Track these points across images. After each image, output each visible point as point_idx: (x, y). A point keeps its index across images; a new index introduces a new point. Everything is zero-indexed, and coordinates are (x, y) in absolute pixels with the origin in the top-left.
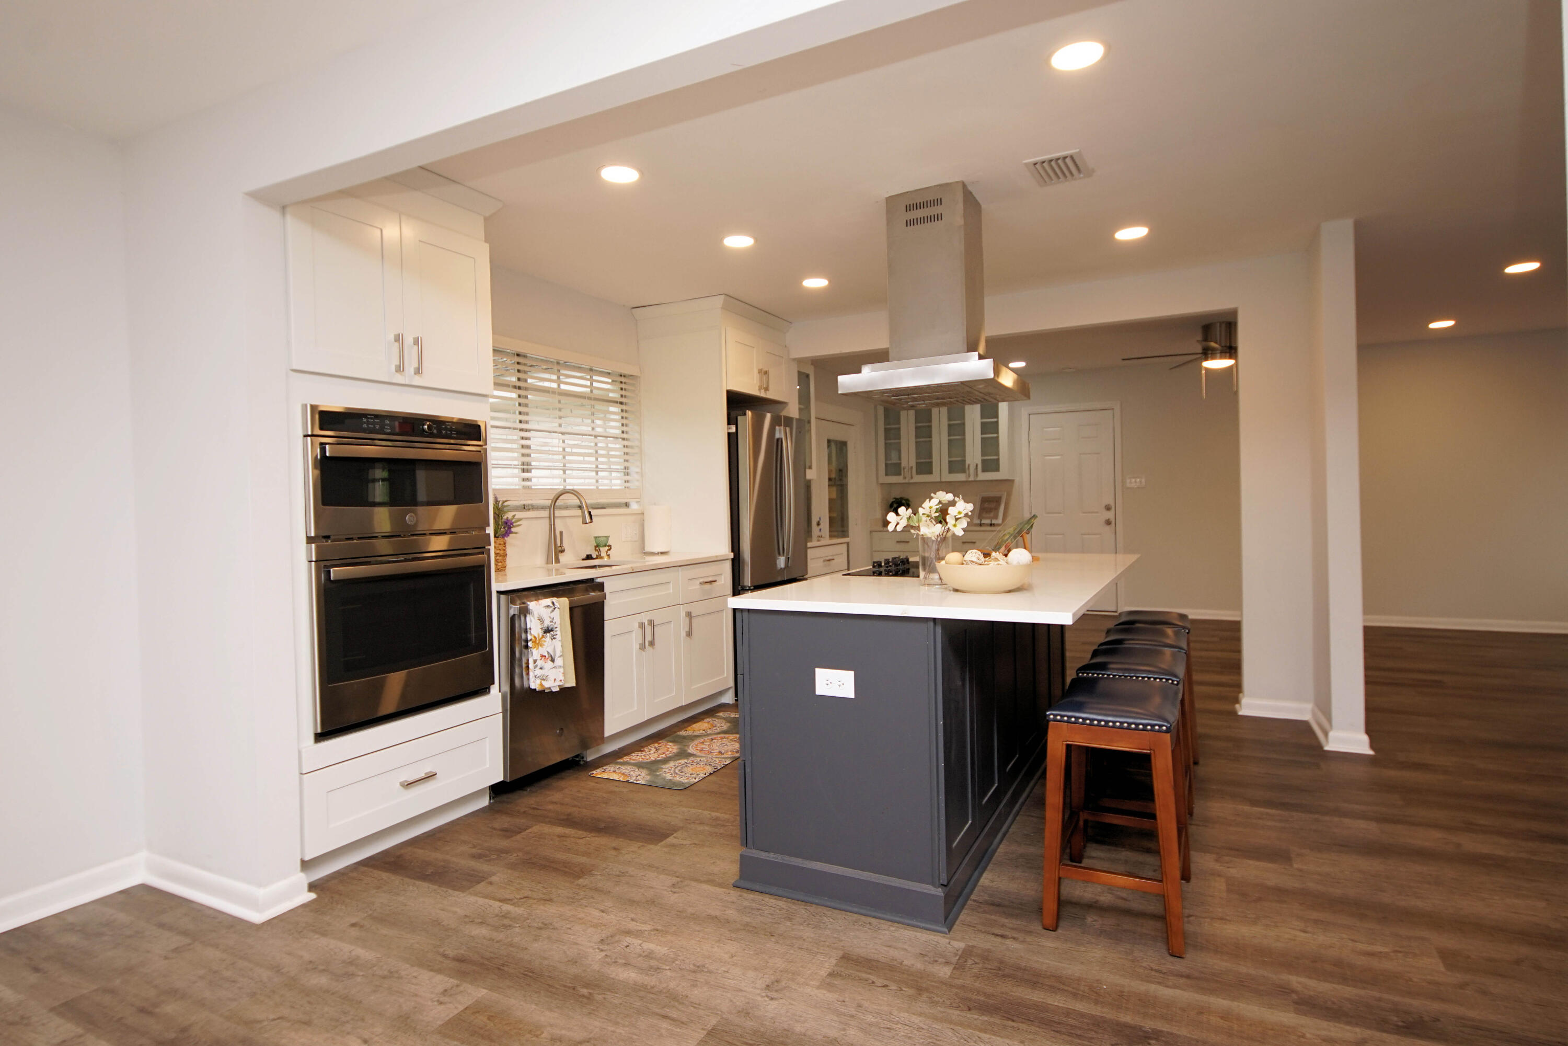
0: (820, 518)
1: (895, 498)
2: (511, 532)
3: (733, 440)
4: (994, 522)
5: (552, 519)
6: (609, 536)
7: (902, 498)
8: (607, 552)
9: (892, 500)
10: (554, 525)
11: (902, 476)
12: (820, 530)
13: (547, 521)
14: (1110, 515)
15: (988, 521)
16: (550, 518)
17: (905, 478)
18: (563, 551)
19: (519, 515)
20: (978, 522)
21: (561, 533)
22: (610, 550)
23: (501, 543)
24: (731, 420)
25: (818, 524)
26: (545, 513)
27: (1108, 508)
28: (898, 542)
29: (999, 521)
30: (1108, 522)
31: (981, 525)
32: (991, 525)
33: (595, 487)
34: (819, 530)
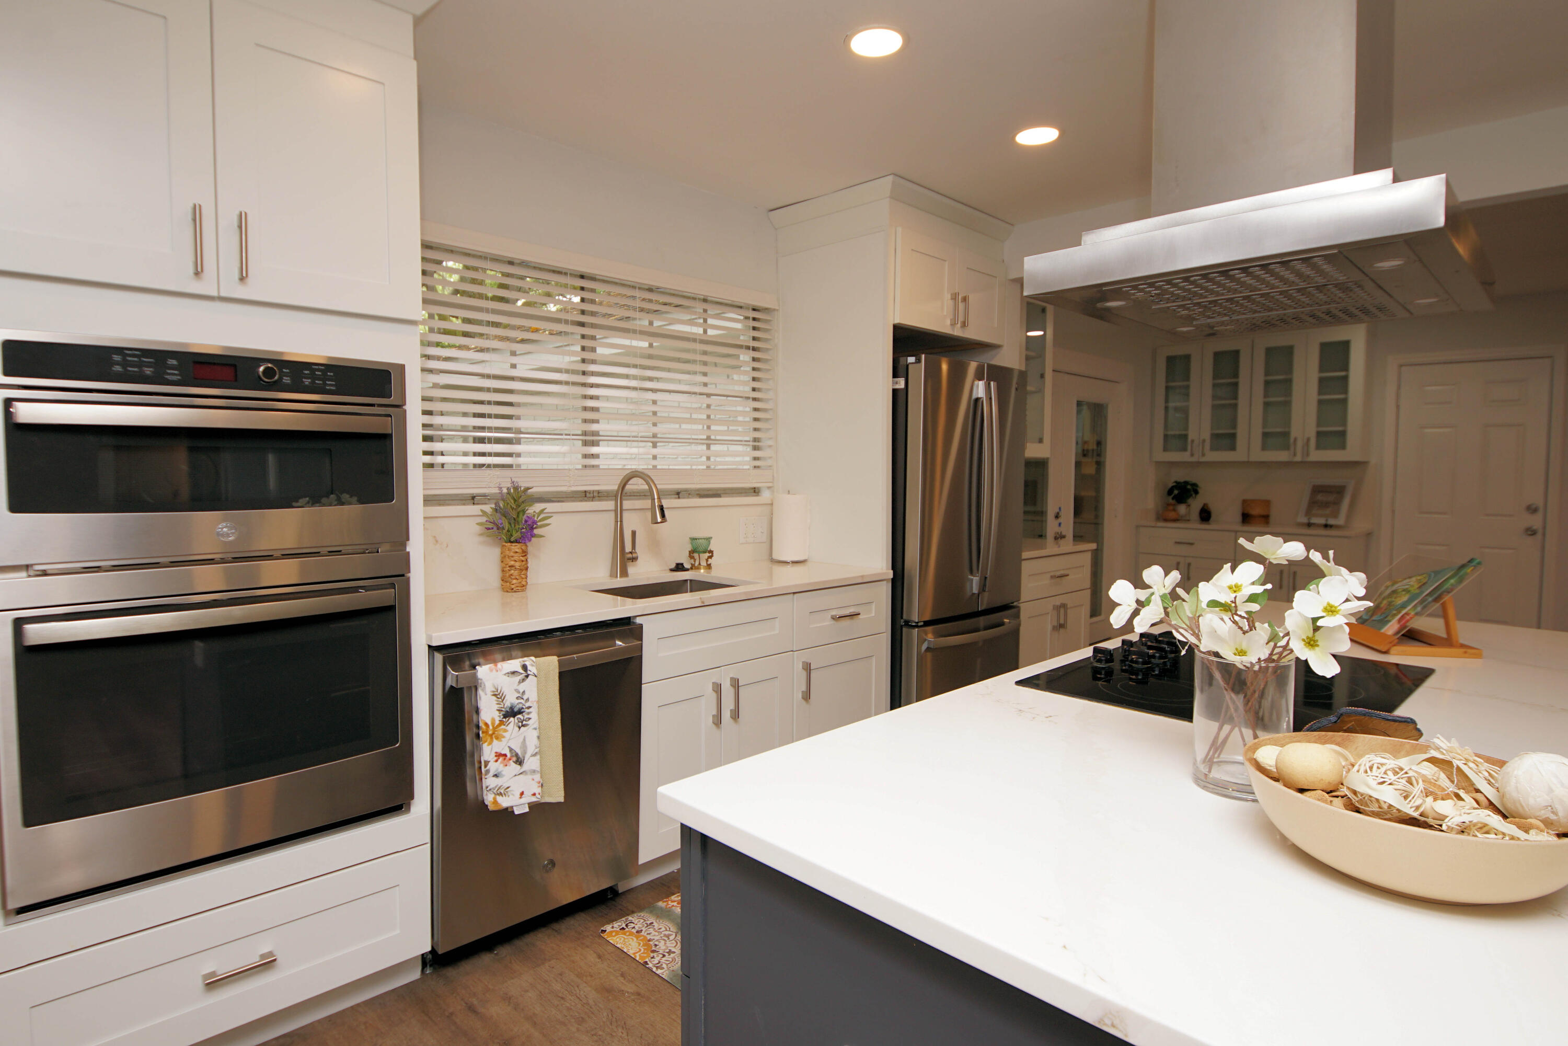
0: (1060, 508)
1: (1176, 482)
2: (533, 536)
3: (899, 400)
4: (1331, 522)
5: (619, 514)
6: (711, 538)
7: (1186, 483)
8: (707, 560)
9: (1171, 485)
10: (621, 521)
11: (1188, 453)
12: (1060, 524)
13: (612, 515)
14: (1535, 521)
15: (1322, 521)
16: (616, 511)
17: (1192, 455)
18: (634, 559)
19: (550, 507)
20: (1305, 520)
21: (634, 533)
22: (711, 557)
23: (517, 550)
24: (898, 370)
25: (1057, 517)
26: (610, 505)
27: (1532, 509)
28: (1177, 543)
29: (1340, 521)
30: (1531, 532)
31: (1309, 525)
32: (1326, 526)
33: (705, 467)
34: (1057, 524)
